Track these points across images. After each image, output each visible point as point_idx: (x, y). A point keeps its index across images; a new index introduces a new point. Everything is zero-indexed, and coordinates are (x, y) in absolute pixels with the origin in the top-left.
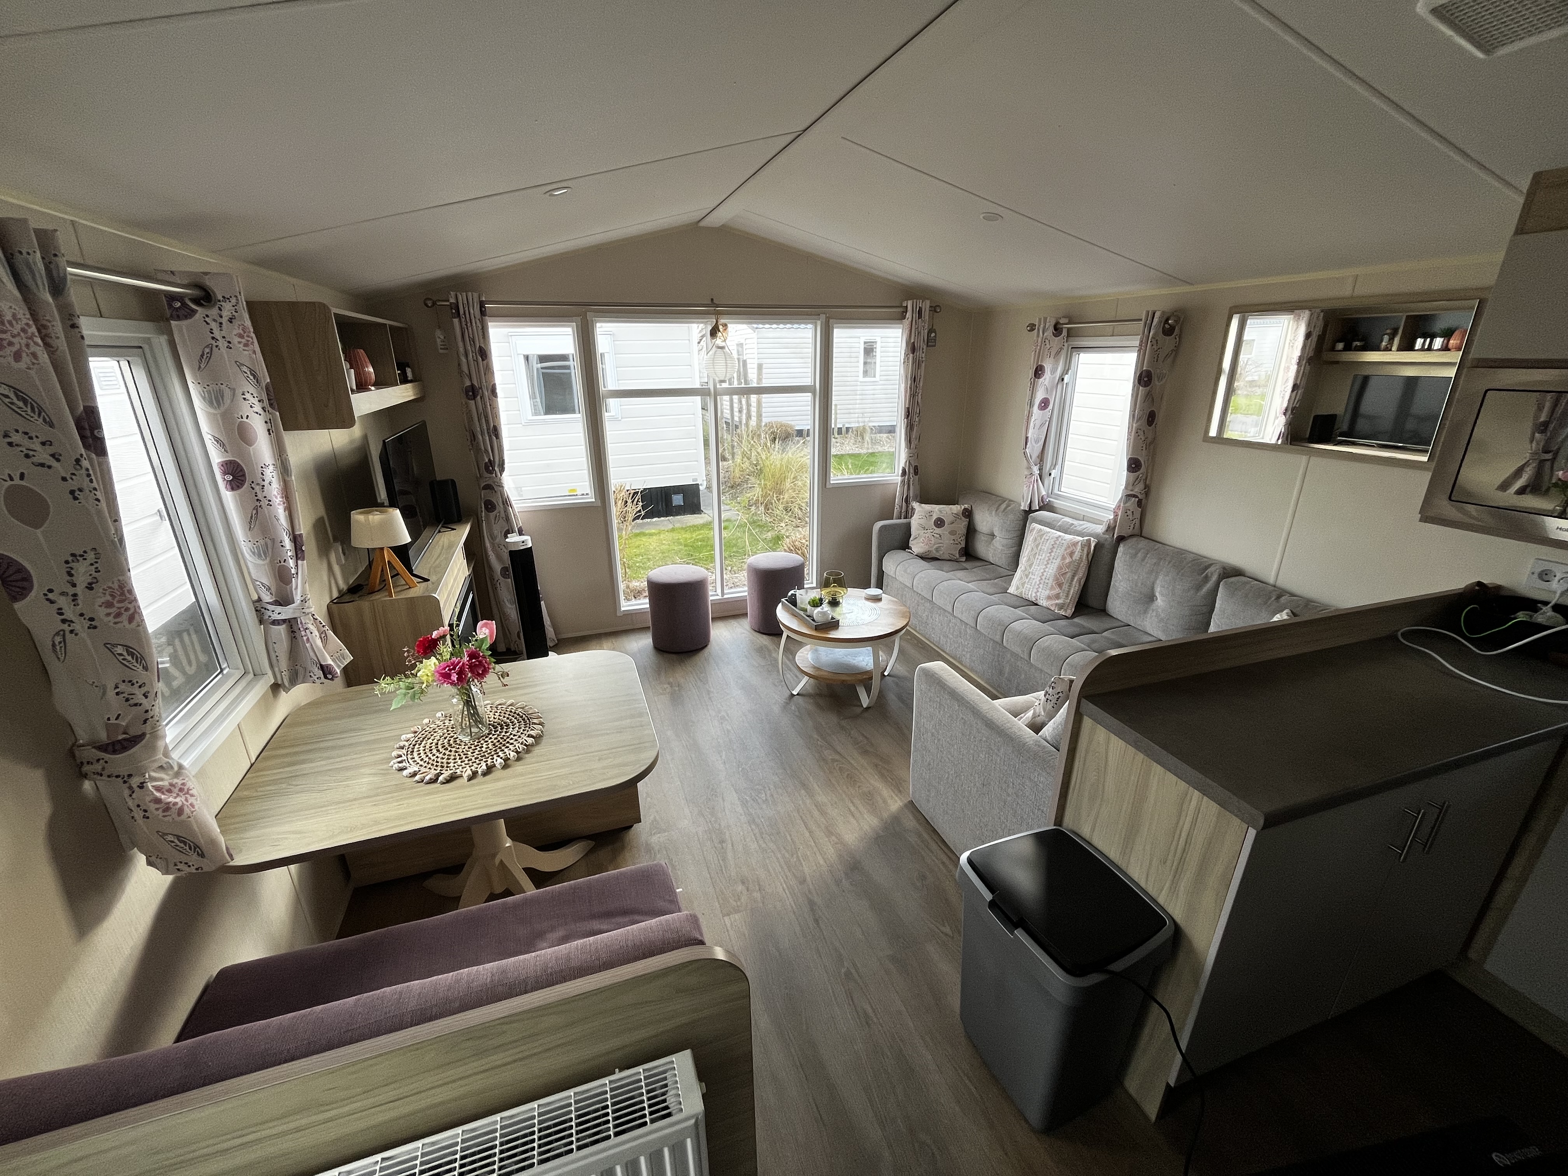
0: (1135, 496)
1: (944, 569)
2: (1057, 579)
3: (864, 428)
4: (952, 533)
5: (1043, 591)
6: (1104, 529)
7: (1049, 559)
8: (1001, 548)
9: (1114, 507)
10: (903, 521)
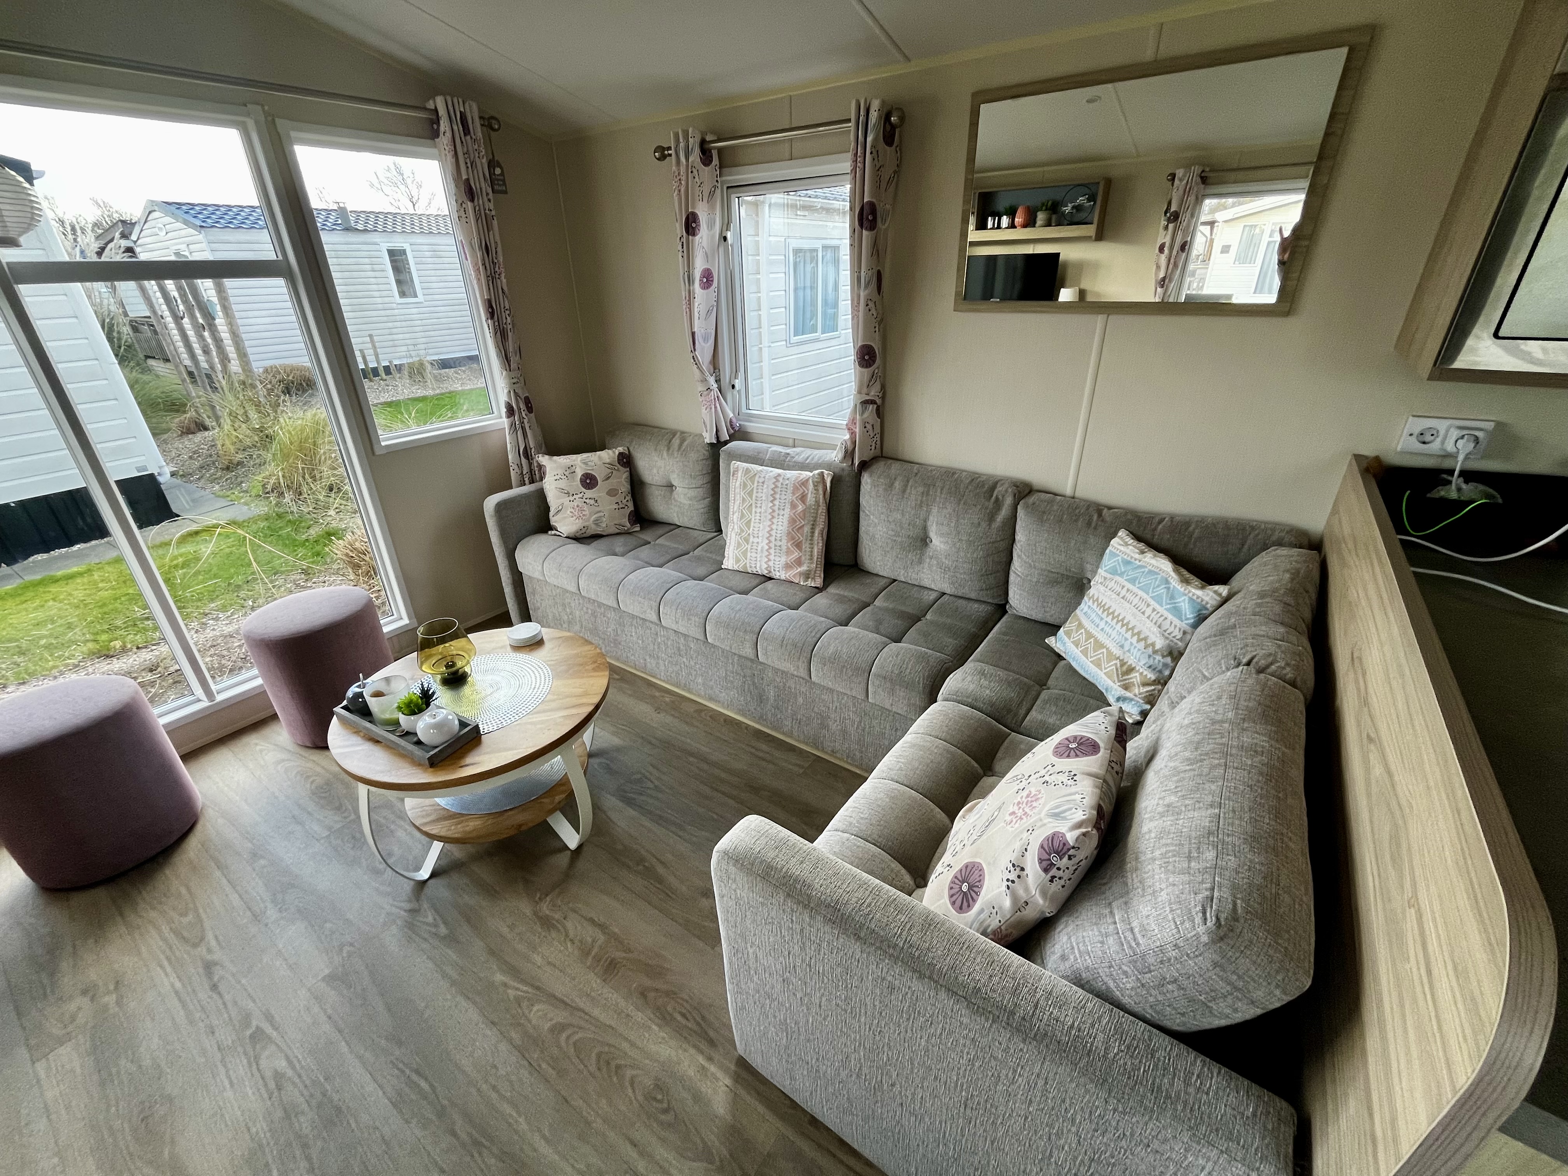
0: (872, 402)
1: (618, 550)
2: (793, 538)
3: (421, 364)
4: (612, 493)
5: (777, 559)
6: (840, 456)
7: (774, 511)
8: (687, 502)
9: (845, 423)
10: (527, 489)
